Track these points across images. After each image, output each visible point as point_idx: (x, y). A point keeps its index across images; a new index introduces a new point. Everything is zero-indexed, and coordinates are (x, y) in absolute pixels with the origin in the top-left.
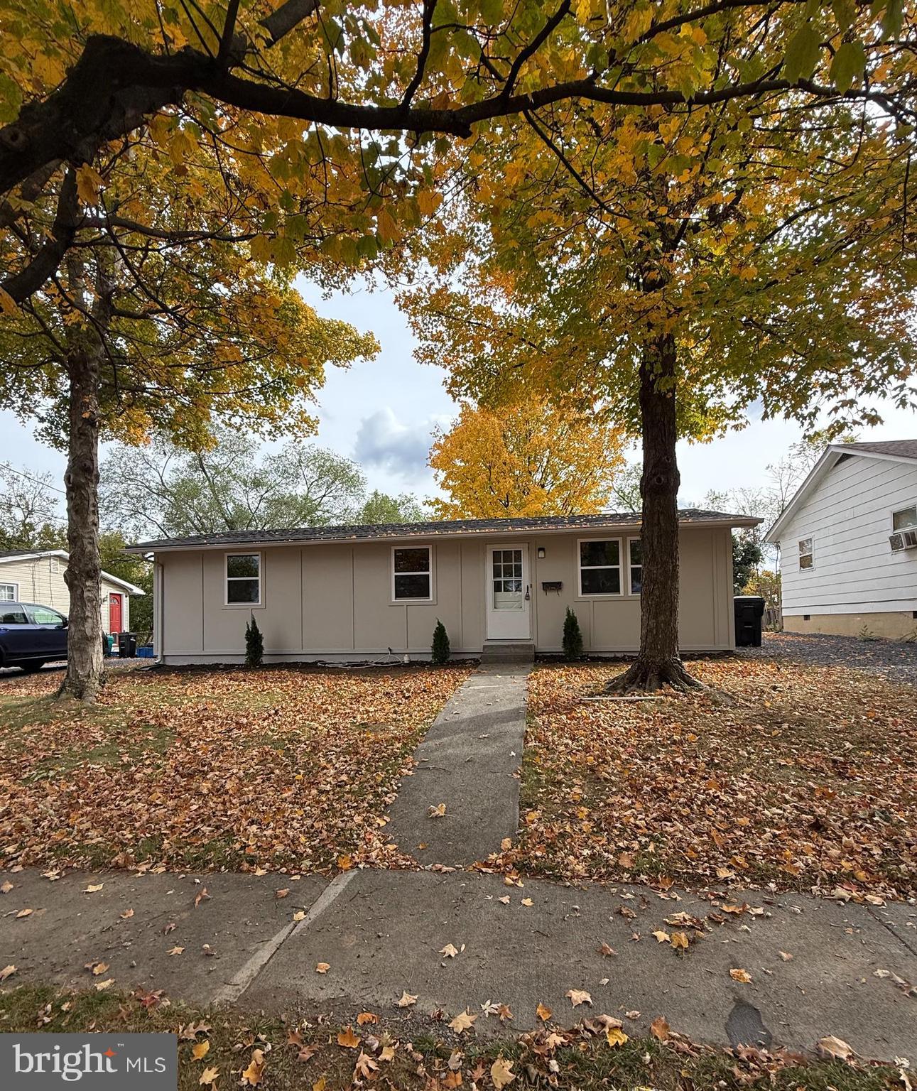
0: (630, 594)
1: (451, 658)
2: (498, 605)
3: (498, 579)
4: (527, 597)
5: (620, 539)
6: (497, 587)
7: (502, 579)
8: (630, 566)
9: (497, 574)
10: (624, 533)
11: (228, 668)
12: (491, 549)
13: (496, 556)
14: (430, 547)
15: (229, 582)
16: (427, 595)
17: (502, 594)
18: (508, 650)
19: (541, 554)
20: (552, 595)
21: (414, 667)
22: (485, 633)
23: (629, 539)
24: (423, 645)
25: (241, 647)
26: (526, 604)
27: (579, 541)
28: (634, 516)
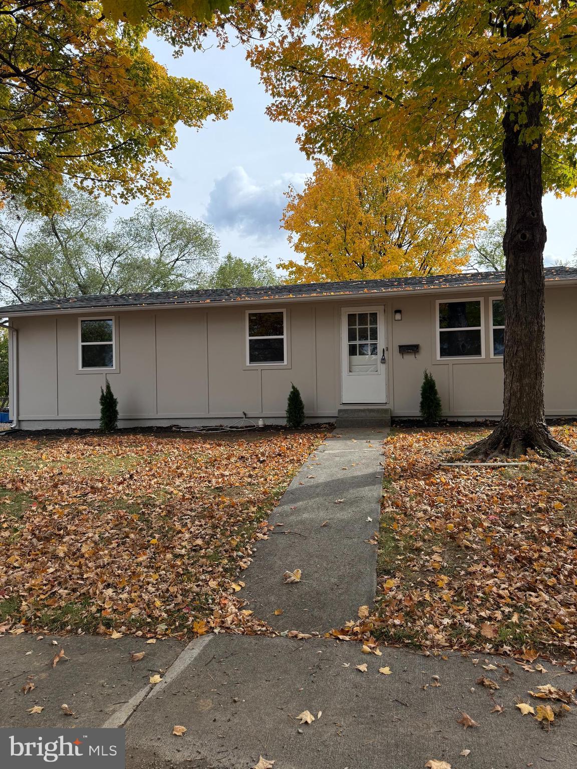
0: (492, 356)
1: (307, 422)
2: (354, 368)
3: (353, 343)
4: (383, 361)
5: (481, 299)
6: (353, 351)
7: (357, 342)
8: (492, 328)
9: (352, 337)
10: (487, 293)
11: (84, 433)
12: (346, 311)
13: (351, 318)
14: (284, 310)
15: (83, 346)
16: (283, 360)
17: (357, 358)
18: (363, 414)
19: (398, 316)
20: (409, 358)
21: (269, 431)
22: (340, 397)
23: (491, 299)
24: (279, 409)
25: (96, 412)
26: (382, 368)
27: (438, 302)
28: (497, 275)
